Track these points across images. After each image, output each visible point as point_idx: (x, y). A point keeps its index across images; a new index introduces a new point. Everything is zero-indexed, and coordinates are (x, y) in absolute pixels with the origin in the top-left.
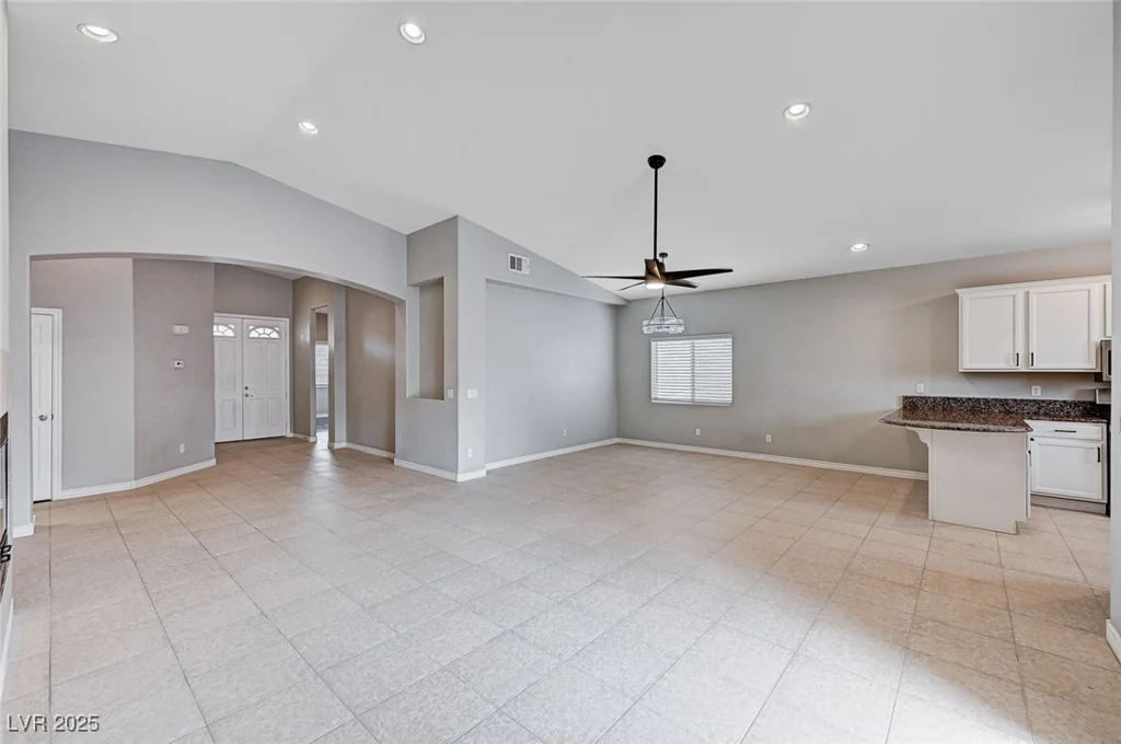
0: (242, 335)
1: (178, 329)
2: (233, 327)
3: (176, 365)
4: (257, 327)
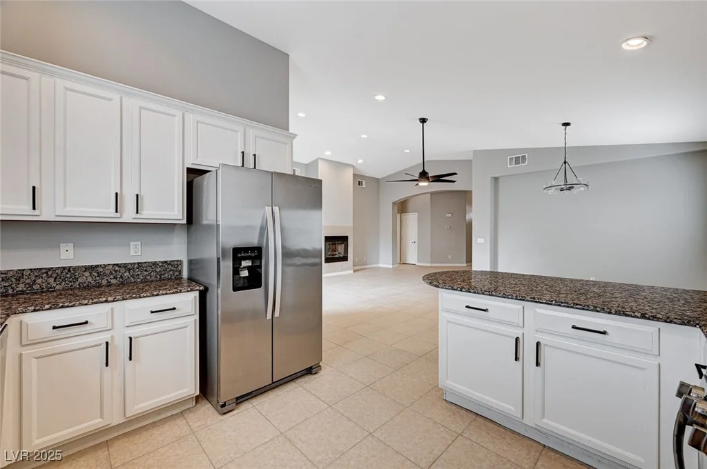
1: (448, 215)
3: (447, 228)
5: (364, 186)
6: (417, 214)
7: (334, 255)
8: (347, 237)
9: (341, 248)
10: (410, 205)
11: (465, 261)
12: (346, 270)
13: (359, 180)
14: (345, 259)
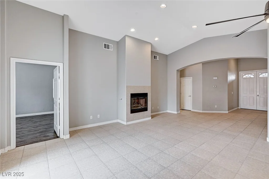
0: (257, 76)
1: (214, 78)
2: (253, 74)
3: (214, 87)
4: (262, 73)
5: (158, 59)
6: (192, 77)
7: (138, 106)
8: (147, 94)
9: (142, 101)
10: (187, 72)
11: (227, 109)
12: (146, 118)
13: (154, 55)
14: (145, 109)
